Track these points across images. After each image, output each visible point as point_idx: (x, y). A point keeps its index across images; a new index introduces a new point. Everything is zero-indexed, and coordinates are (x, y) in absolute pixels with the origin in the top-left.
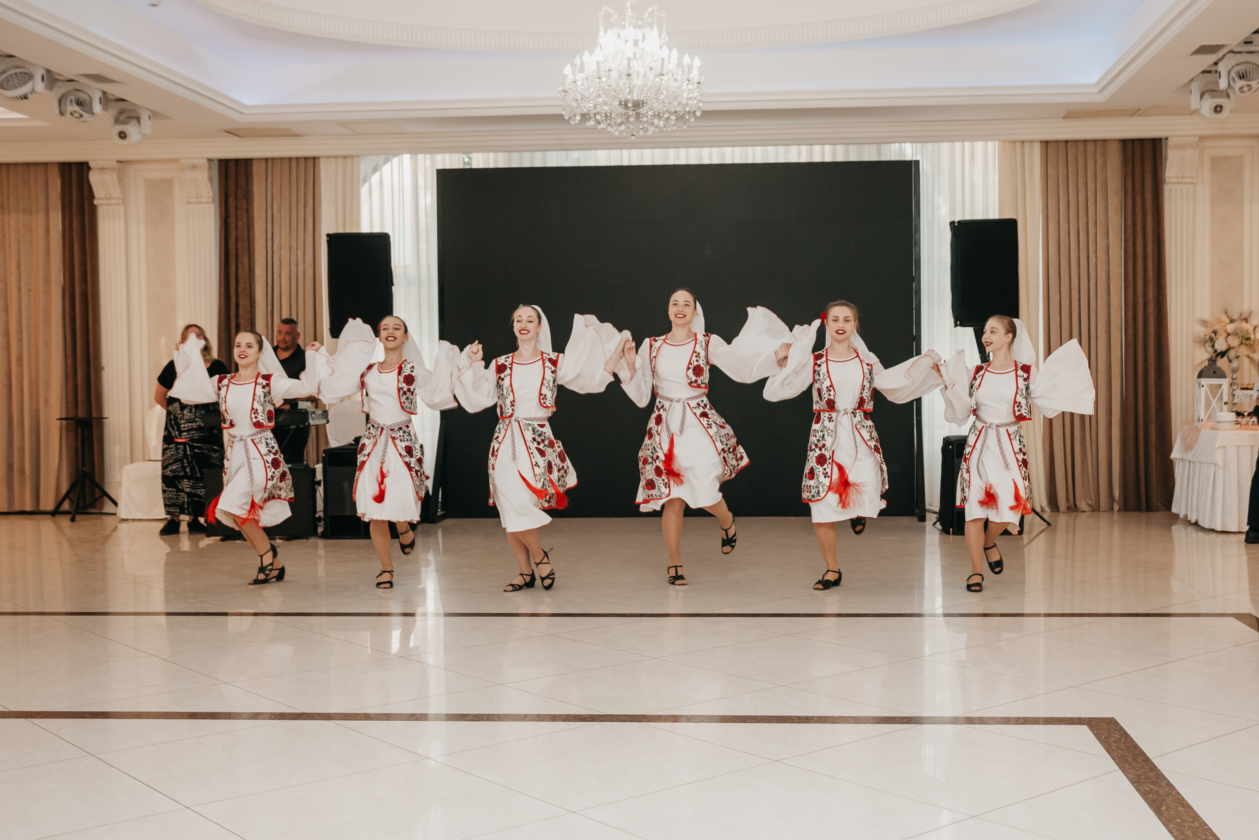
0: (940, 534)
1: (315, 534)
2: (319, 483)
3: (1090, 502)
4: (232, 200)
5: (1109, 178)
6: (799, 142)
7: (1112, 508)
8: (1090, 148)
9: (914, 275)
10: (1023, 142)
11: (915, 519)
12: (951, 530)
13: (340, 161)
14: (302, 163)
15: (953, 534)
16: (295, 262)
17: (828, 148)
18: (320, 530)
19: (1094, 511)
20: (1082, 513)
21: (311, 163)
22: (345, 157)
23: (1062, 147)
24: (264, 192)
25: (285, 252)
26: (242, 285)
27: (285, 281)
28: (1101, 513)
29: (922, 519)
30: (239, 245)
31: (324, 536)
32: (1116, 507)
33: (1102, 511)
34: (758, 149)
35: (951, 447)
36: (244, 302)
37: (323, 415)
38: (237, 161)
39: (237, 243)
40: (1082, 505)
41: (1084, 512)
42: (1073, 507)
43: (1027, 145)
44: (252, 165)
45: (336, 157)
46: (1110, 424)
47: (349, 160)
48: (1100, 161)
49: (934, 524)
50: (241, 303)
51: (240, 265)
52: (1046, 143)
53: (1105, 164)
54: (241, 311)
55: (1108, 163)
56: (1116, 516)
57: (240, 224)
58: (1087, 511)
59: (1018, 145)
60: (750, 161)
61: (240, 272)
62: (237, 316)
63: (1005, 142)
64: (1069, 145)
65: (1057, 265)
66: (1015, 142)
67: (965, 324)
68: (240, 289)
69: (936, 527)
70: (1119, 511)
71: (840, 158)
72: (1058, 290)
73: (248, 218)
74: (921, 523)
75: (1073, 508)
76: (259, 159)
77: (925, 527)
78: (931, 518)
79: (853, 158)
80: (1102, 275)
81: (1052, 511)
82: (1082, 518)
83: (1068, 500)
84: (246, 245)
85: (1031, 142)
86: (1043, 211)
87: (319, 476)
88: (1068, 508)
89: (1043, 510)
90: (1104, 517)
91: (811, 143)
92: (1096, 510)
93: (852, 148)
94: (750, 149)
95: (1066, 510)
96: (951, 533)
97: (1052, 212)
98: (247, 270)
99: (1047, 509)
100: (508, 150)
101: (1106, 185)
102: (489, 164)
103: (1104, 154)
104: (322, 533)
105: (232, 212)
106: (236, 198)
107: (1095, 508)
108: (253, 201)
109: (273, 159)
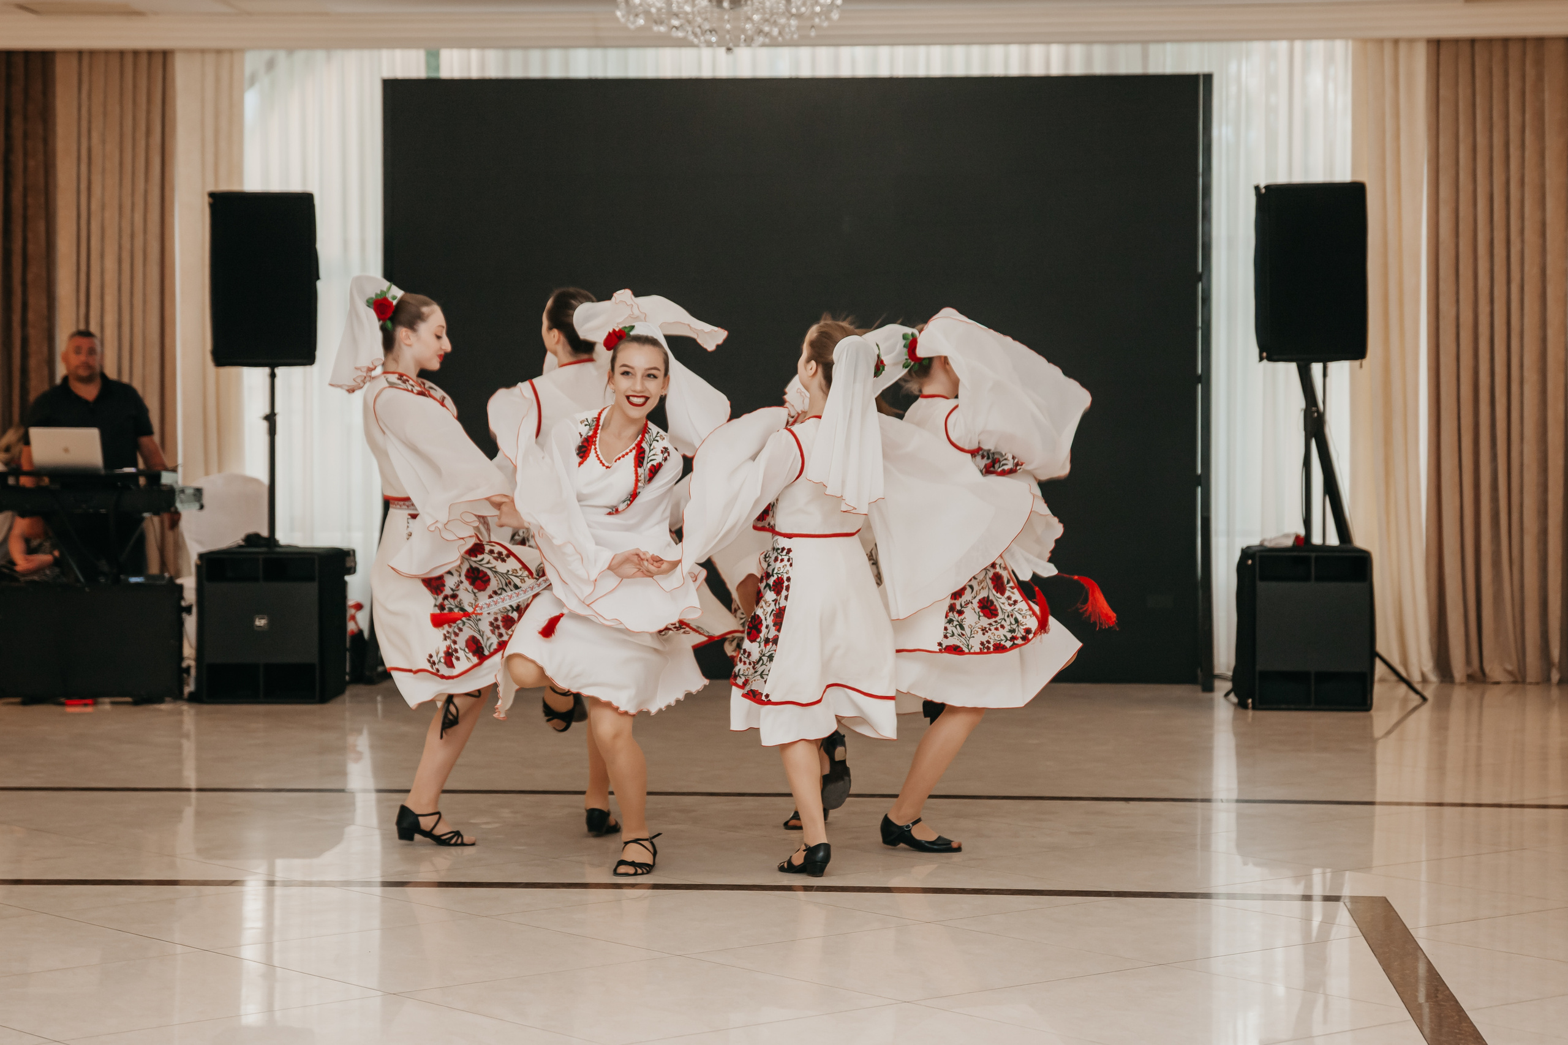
0: (1235, 709)
1: (177, 695)
2: (188, 610)
3: (1509, 668)
4: (17, 122)
5: (1547, 105)
6: (1006, 40)
7: (1547, 680)
8: (1514, 51)
9: (1200, 270)
10: (1396, 42)
11: (1199, 688)
12: (1250, 701)
13: (210, 59)
14: (143, 60)
15: (1254, 708)
16: (129, 232)
17: (1056, 50)
18: (190, 688)
19: (1515, 682)
20: (1495, 686)
21: (158, 61)
22: (219, 52)
23: (1465, 50)
24: (75, 111)
25: (112, 214)
26: (34, 271)
27: (110, 264)
28: (1529, 687)
29: (1209, 688)
30: (30, 200)
31: (194, 698)
32: (1555, 676)
33: (1530, 683)
34: (937, 51)
35: (1250, 562)
36: (36, 301)
37: (195, 495)
38: (27, 55)
39: (25, 196)
40: (1495, 670)
41: (1498, 683)
42: (1479, 674)
43: (1403, 48)
44: (53, 62)
45: (203, 51)
46: (1544, 532)
47: (226, 58)
48: (1530, 72)
49: (1227, 695)
50: (32, 301)
51: (30, 235)
52: (1436, 45)
53: (1540, 78)
54: (31, 316)
55: (1546, 78)
56: (1555, 692)
57: (31, 163)
58: (1504, 683)
59: (1388, 48)
60: (921, 72)
61: (31, 248)
62: (24, 323)
63: (1365, 41)
64: (1477, 47)
65: (1453, 253)
66: (1381, 41)
67: (1275, 357)
68: (30, 277)
69: (1228, 700)
70: (1561, 682)
71: (1077, 69)
72: (1454, 299)
73: (46, 153)
74: (1207, 695)
75: (1478, 678)
76: (67, 52)
77: (1212, 700)
78: (1223, 687)
79: (1099, 68)
80: (1532, 271)
81: (1442, 682)
82: (1493, 695)
83: (1468, 662)
84: (42, 200)
85: (1411, 41)
86: (1429, 161)
87: (190, 595)
88: (1470, 677)
89: (1424, 680)
90: (1533, 694)
91: (1026, 40)
92: (1520, 680)
93: (1099, 51)
94: (922, 50)
95: (1464, 680)
96: (1250, 706)
97: (1445, 161)
98: (43, 242)
99: (1433, 677)
100: (504, 44)
101: (1540, 116)
102: (469, 69)
103: (1539, 63)
104: (191, 694)
105: (18, 143)
106: (26, 118)
107: (1518, 679)
108: (54, 124)
109: (92, 53)
